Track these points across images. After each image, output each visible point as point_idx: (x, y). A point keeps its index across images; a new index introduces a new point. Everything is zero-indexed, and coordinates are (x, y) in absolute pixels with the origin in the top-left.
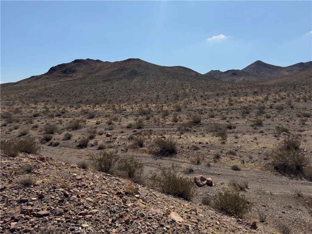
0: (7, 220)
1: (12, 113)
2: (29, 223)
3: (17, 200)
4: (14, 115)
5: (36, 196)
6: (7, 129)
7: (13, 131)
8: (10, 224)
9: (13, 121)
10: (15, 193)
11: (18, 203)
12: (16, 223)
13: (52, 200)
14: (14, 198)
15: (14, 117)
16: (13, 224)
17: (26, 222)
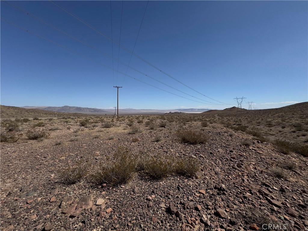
0: (246, 189)
1: (303, 124)
2: (259, 201)
3: (262, 181)
4: (305, 126)
5: (279, 188)
6: (295, 135)
7: (301, 137)
8: (246, 193)
9: (303, 130)
10: (265, 177)
11: (262, 184)
12: (251, 195)
13: (293, 199)
14: (262, 179)
15: (304, 127)
16: (248, 194)
17: (258, 199)
